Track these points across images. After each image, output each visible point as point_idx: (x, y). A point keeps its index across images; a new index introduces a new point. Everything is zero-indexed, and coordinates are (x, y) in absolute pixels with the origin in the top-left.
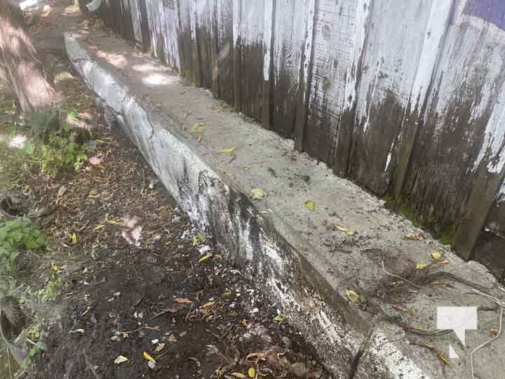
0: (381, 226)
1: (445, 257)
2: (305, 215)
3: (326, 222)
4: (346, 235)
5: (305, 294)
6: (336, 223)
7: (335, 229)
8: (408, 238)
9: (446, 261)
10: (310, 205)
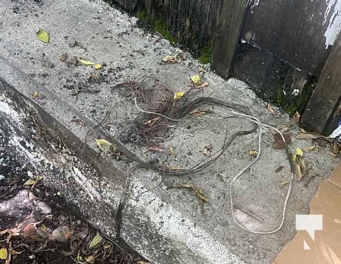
0: (134, 51)
1: (205, 79)
2: (38, 50)
3: (66, 56)
4: (92, 70)
5: (53, 150)
6: (78, 56)
7: (77, 64)
8: (166, 62)
9: (206, 84)
10: (44, 35)
